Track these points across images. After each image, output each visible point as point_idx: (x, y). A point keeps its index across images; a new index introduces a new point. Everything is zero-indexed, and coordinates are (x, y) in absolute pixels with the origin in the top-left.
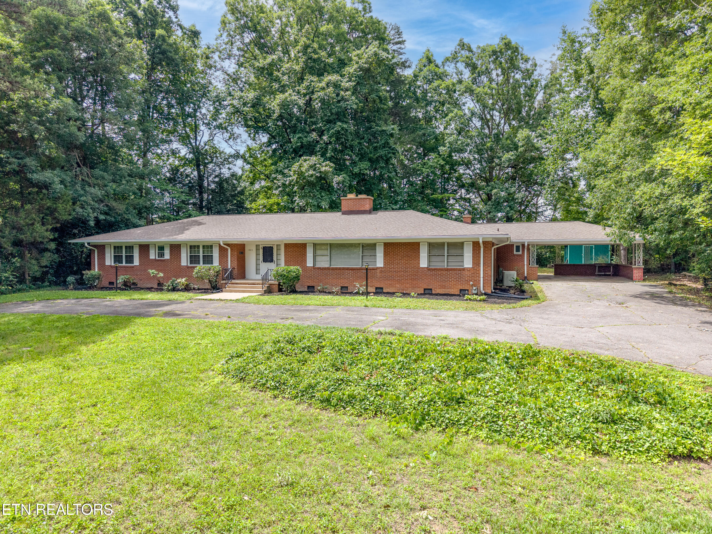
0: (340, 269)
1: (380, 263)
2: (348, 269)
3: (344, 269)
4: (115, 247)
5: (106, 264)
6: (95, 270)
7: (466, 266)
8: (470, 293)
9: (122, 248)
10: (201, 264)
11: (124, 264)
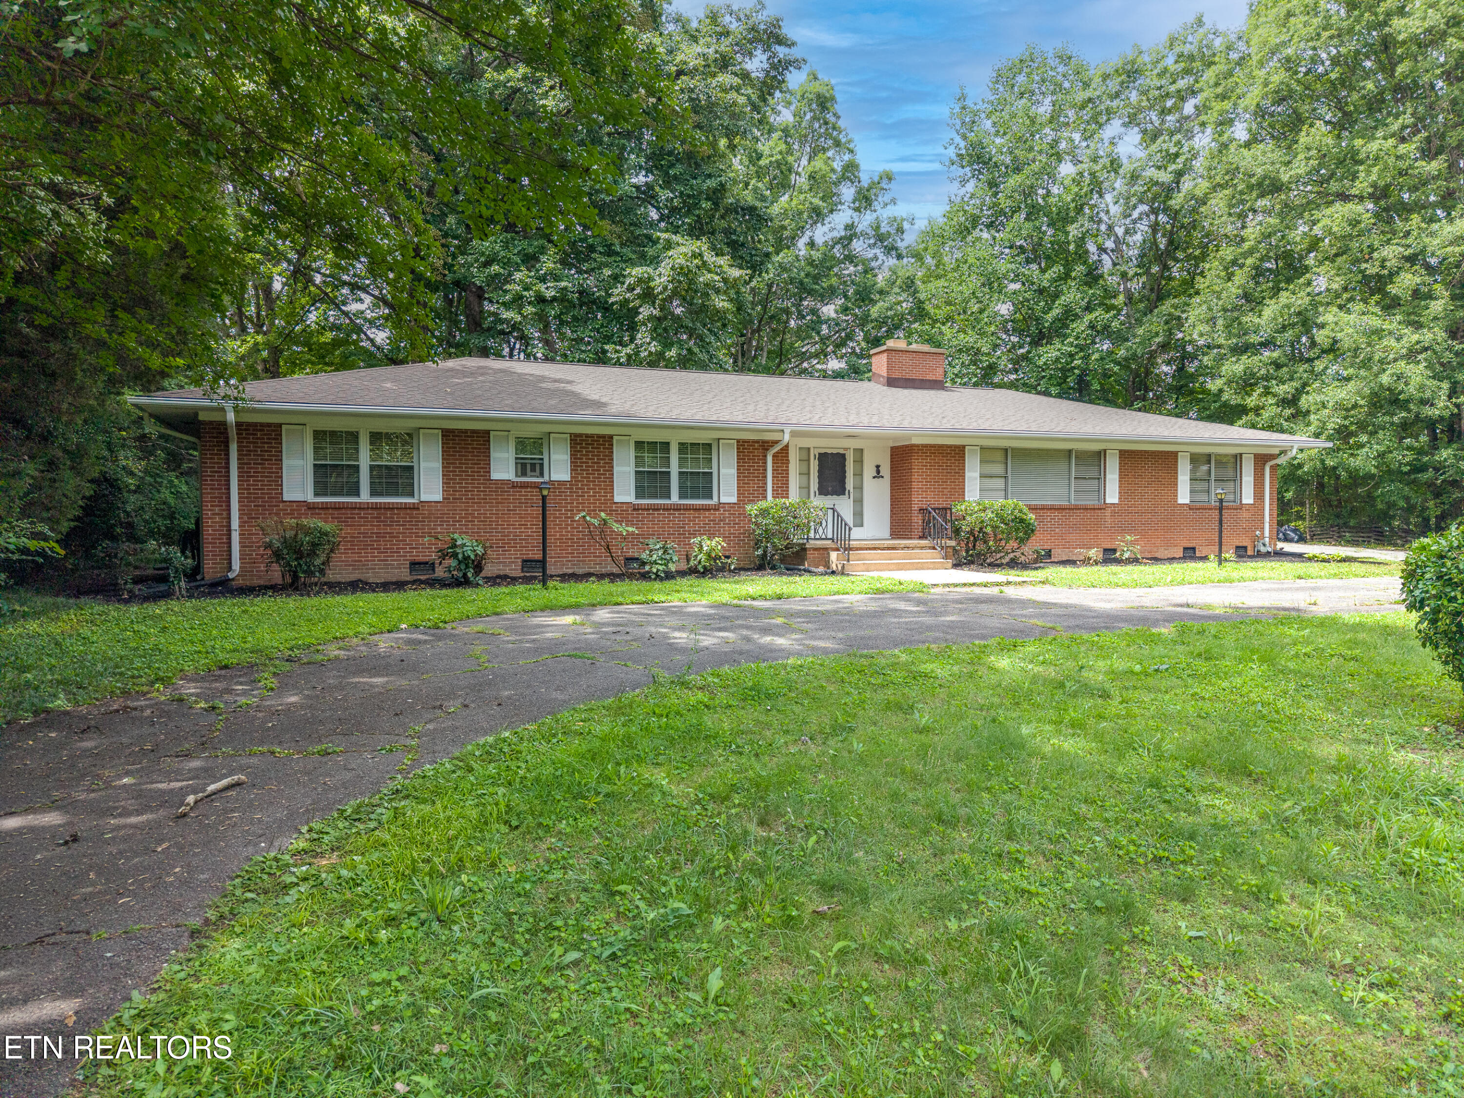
1: (1112, 497)
2: (1052, 508)
3: (1043, 508)
4: (319, 436)
5: (286, 497)
6: (229, 517)
7: (1245, 501)
8: (1250, 553)
9: (353, 437)
10: (675, 499)
11: (365, 497)
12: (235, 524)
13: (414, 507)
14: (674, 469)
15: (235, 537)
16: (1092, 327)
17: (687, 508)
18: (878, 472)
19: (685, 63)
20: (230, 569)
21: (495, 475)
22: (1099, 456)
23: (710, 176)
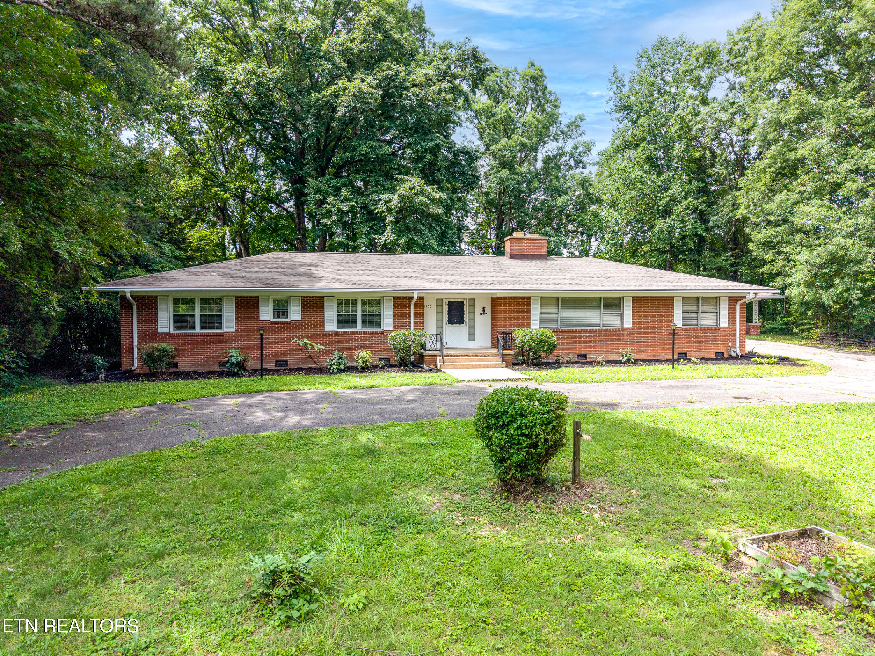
0: (576, 331)
1: (628, 323)
2: (587, 331)
3: (581, 331)
4: (177, 301)
5: (159, 331)
6: (132, 342)
7: (722, 325)
8: (725, 356)
9: (192, 301)
10: (359, 328)
11: (198, 330)
12: (135, 343)
13: (221, 335)
14: (359, 313)
15: (136, 350)
16: (687, 208)
17: (365, 333)
18: (484, 311)
19: (415, 80)
20: (133, 365)
21: (262, 318)
22: (620, 300)
23: (432, 140)
